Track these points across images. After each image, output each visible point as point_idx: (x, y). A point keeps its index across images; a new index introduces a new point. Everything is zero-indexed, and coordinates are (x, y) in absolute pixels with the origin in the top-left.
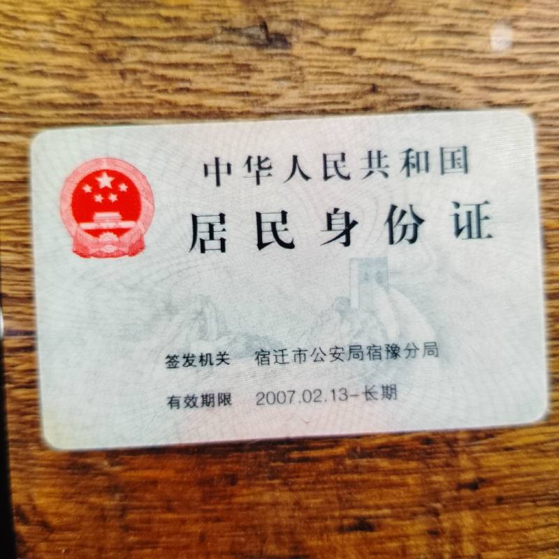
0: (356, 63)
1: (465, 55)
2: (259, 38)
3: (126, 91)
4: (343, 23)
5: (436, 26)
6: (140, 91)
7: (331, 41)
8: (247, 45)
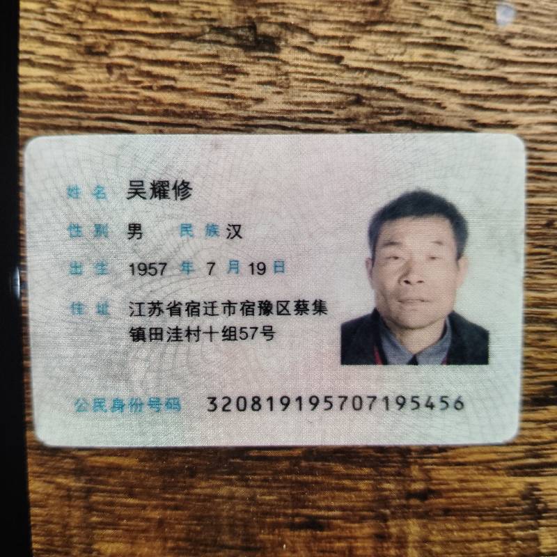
0: (343, 71)
1: (455, 71)
2: (247, 39)
3: (111, 85)
4: (333, 29)
5: (427, 38)
6: (125, 86)
7: (320, 47)
8: (235, 45)
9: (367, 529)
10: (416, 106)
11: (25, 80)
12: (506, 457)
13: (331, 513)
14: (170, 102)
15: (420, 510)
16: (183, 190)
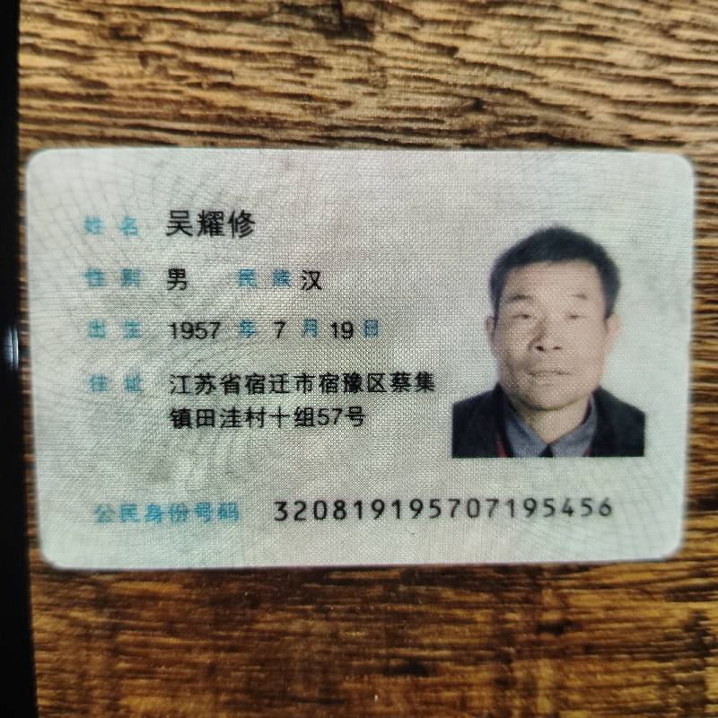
9: (485, 673)
10: (552, 115)
11: (28, 72)
12: (665, 577)
13: (438, 653)
14: (225, 104)
15: (554, 647)
16: (243, 223)
